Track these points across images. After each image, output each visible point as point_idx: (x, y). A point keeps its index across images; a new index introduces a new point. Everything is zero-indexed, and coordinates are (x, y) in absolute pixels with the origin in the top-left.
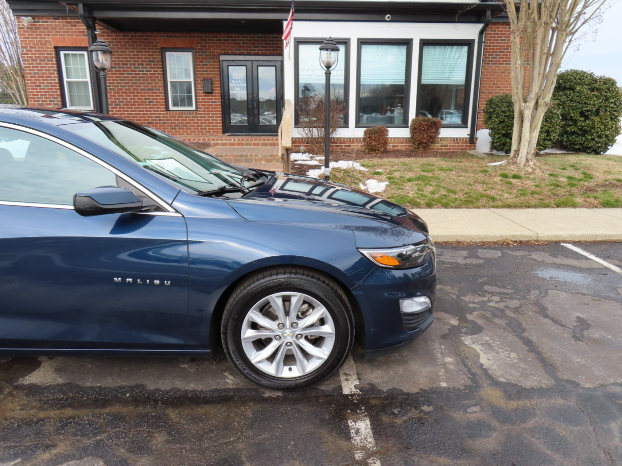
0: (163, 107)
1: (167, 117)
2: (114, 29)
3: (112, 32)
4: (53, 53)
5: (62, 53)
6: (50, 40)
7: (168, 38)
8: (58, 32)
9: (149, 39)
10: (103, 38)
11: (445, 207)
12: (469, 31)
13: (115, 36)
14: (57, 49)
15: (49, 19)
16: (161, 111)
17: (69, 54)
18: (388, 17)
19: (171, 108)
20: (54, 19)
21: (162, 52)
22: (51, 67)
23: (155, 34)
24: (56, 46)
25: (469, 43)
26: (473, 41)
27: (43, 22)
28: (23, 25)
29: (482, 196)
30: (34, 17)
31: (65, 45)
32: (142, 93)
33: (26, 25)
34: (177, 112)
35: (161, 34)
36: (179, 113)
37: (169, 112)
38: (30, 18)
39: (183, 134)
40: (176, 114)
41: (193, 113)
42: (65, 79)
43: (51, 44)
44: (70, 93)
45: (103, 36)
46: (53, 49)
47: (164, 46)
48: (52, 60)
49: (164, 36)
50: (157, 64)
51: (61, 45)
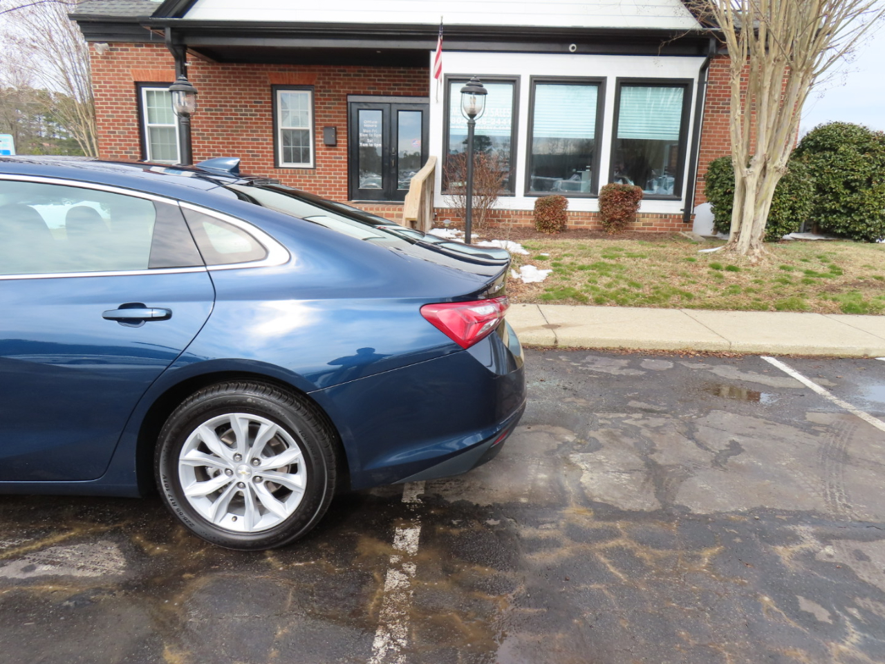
0: (270, 164)
1: (276, 176)
2: (211, 60)
3: (209, 63)
4: (133, 90)
5: (144, 90)
6: (130, 73)
7: (280, 72)
8: (140, 63)
9: (255, 74)
10: (196, 71)
11: (621, 305)
12: (687, 67)
13: (212, 68)
14: (138, 85)
15: (129, 45)
16: (268, 168)
17: (152, 92)
18: (573, 48)
19: (281, 164)
20: (136, 46)
21: (272, 91)
22: (130, 108)
23: (264, 66)
24: (137, 80)
25: (684, 84)
26: (692, 80)
27: (122, 50)
28: (97, 54)
29: (675, 292)
30: (110, 44)
31: (148, 80)
32: (244, 143)
33: (100, 53)
34: (289, 170)
35: (272, 66)
36: (291, 171)
37: (278, 170)
38: (106, 44)
40: (287, 173)
41: (310, 172)
42: (146, 124)
43: (130, 79)
44: (152, 141)
45: (197, 68)
46: (133, 85)
47: (276, 82)
48: (131, 100)
49: (275, 70)
50: (265, 107)
51: (142, 79)
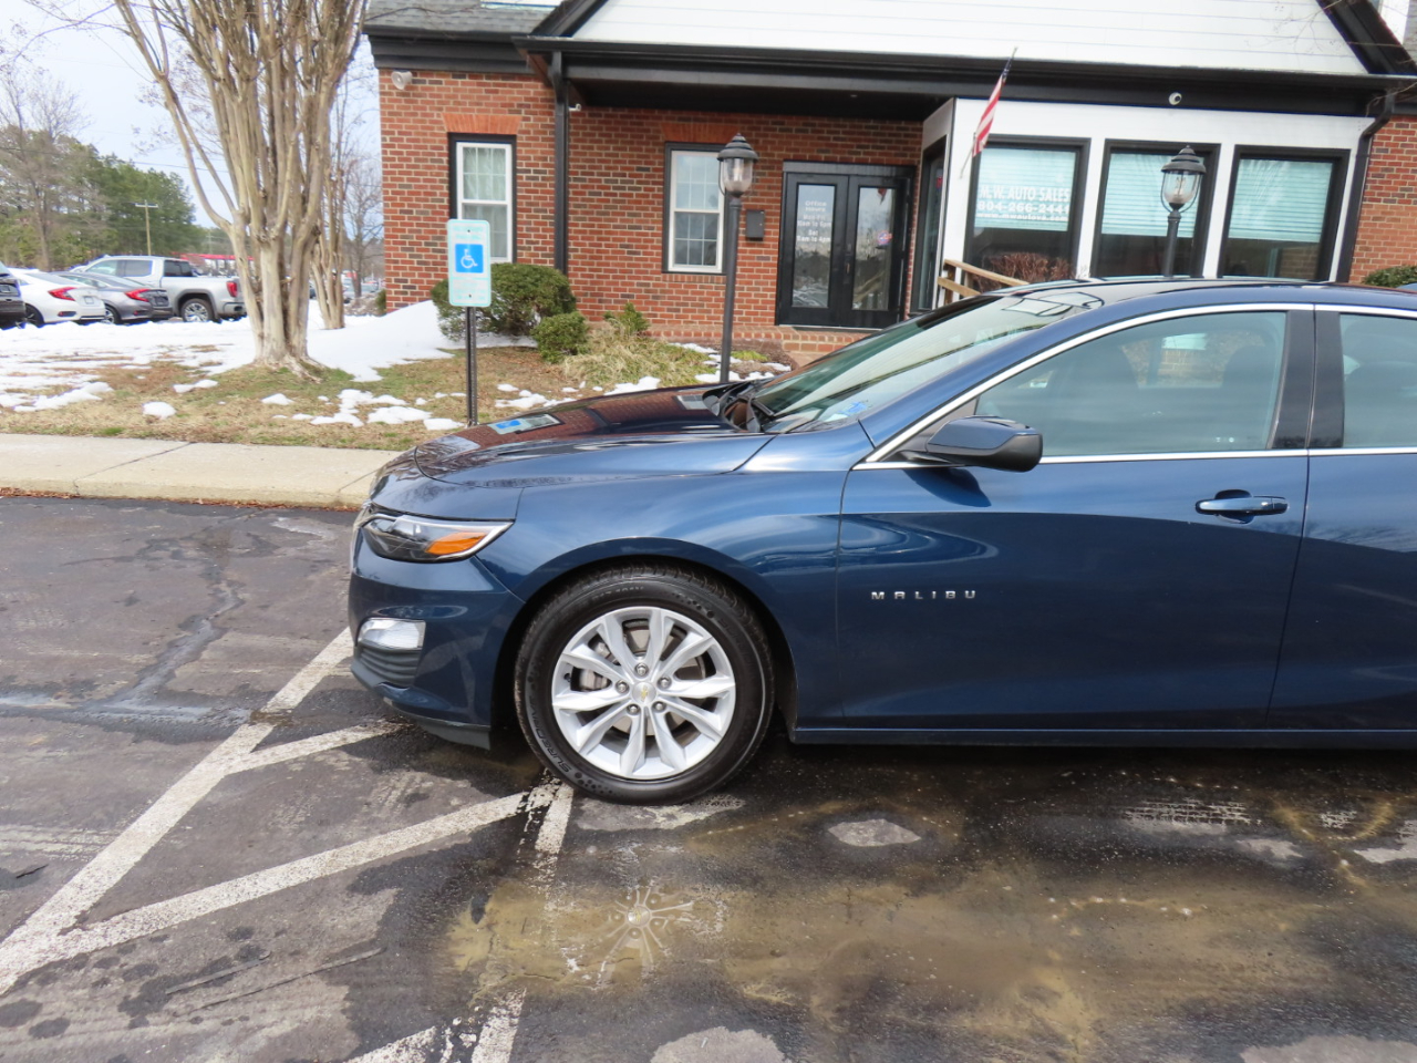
0: (656, 266)
1: (664, 286)
4: (445, 146)
5: (460, 146)
6: (442, 119)
7: (681, 123)
8: (459, 103)
9: (641, 124)
10: (548, 118)
12: (1341, 132)
14: (453, 138)
15: (444, 76)
16: (653, 273)
17: (474, 149)
19: (672, 267)
20: (454, 77)
21: (664, 152)
22: (438, 174)
23: (656, 113)
24: (452, 131)
25: (1336, 158)
26: (1347, 152)
27: (431, 82)
28: (392, 87)
30: (415, 74)
31: (470, 131)
32: (616, 233)
33: (399, 87)
34: (686, 276)
35: (669, 113)
36: (689, 278)
37: (668, 275)
38: (409, 74)
39: (692, 322)
40: (681, 281)
41: (716, 279)
42: (461, 199)
43: (442, 128)
46: (446, 138)
47: (672, 138)
48: (441, 161)
49: (673, 119)
50: (653, 176)
51: (461, 129)
